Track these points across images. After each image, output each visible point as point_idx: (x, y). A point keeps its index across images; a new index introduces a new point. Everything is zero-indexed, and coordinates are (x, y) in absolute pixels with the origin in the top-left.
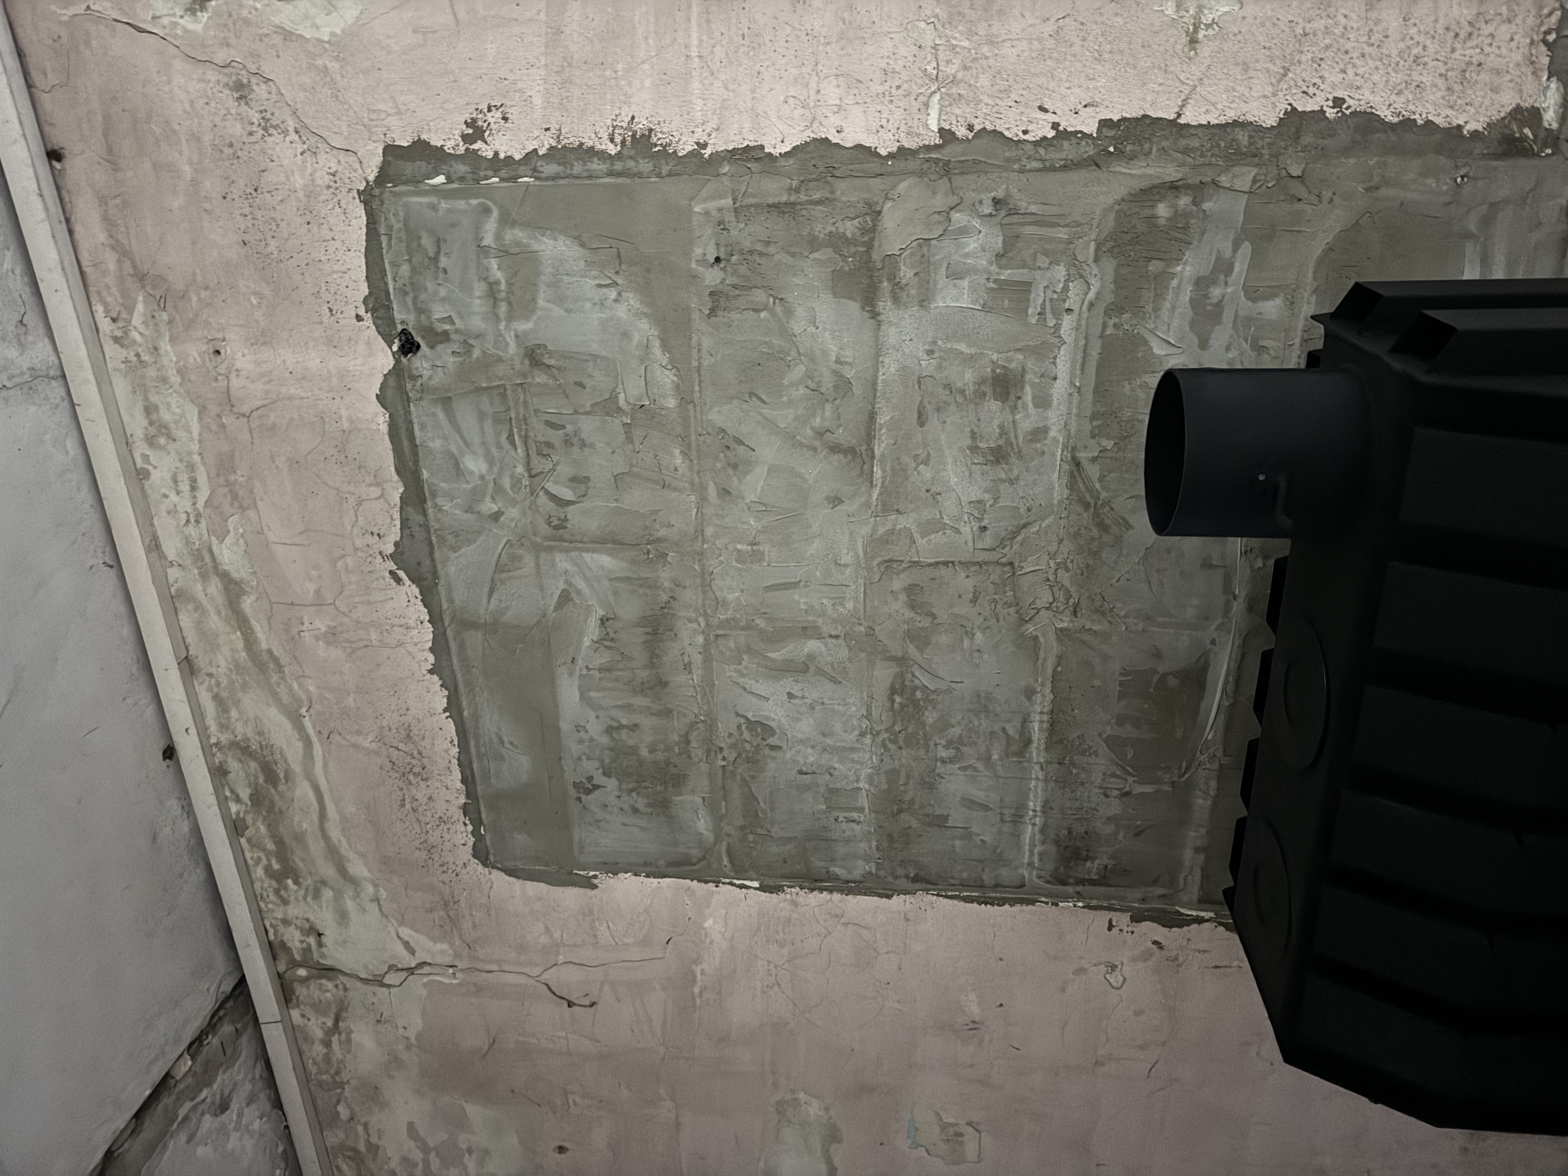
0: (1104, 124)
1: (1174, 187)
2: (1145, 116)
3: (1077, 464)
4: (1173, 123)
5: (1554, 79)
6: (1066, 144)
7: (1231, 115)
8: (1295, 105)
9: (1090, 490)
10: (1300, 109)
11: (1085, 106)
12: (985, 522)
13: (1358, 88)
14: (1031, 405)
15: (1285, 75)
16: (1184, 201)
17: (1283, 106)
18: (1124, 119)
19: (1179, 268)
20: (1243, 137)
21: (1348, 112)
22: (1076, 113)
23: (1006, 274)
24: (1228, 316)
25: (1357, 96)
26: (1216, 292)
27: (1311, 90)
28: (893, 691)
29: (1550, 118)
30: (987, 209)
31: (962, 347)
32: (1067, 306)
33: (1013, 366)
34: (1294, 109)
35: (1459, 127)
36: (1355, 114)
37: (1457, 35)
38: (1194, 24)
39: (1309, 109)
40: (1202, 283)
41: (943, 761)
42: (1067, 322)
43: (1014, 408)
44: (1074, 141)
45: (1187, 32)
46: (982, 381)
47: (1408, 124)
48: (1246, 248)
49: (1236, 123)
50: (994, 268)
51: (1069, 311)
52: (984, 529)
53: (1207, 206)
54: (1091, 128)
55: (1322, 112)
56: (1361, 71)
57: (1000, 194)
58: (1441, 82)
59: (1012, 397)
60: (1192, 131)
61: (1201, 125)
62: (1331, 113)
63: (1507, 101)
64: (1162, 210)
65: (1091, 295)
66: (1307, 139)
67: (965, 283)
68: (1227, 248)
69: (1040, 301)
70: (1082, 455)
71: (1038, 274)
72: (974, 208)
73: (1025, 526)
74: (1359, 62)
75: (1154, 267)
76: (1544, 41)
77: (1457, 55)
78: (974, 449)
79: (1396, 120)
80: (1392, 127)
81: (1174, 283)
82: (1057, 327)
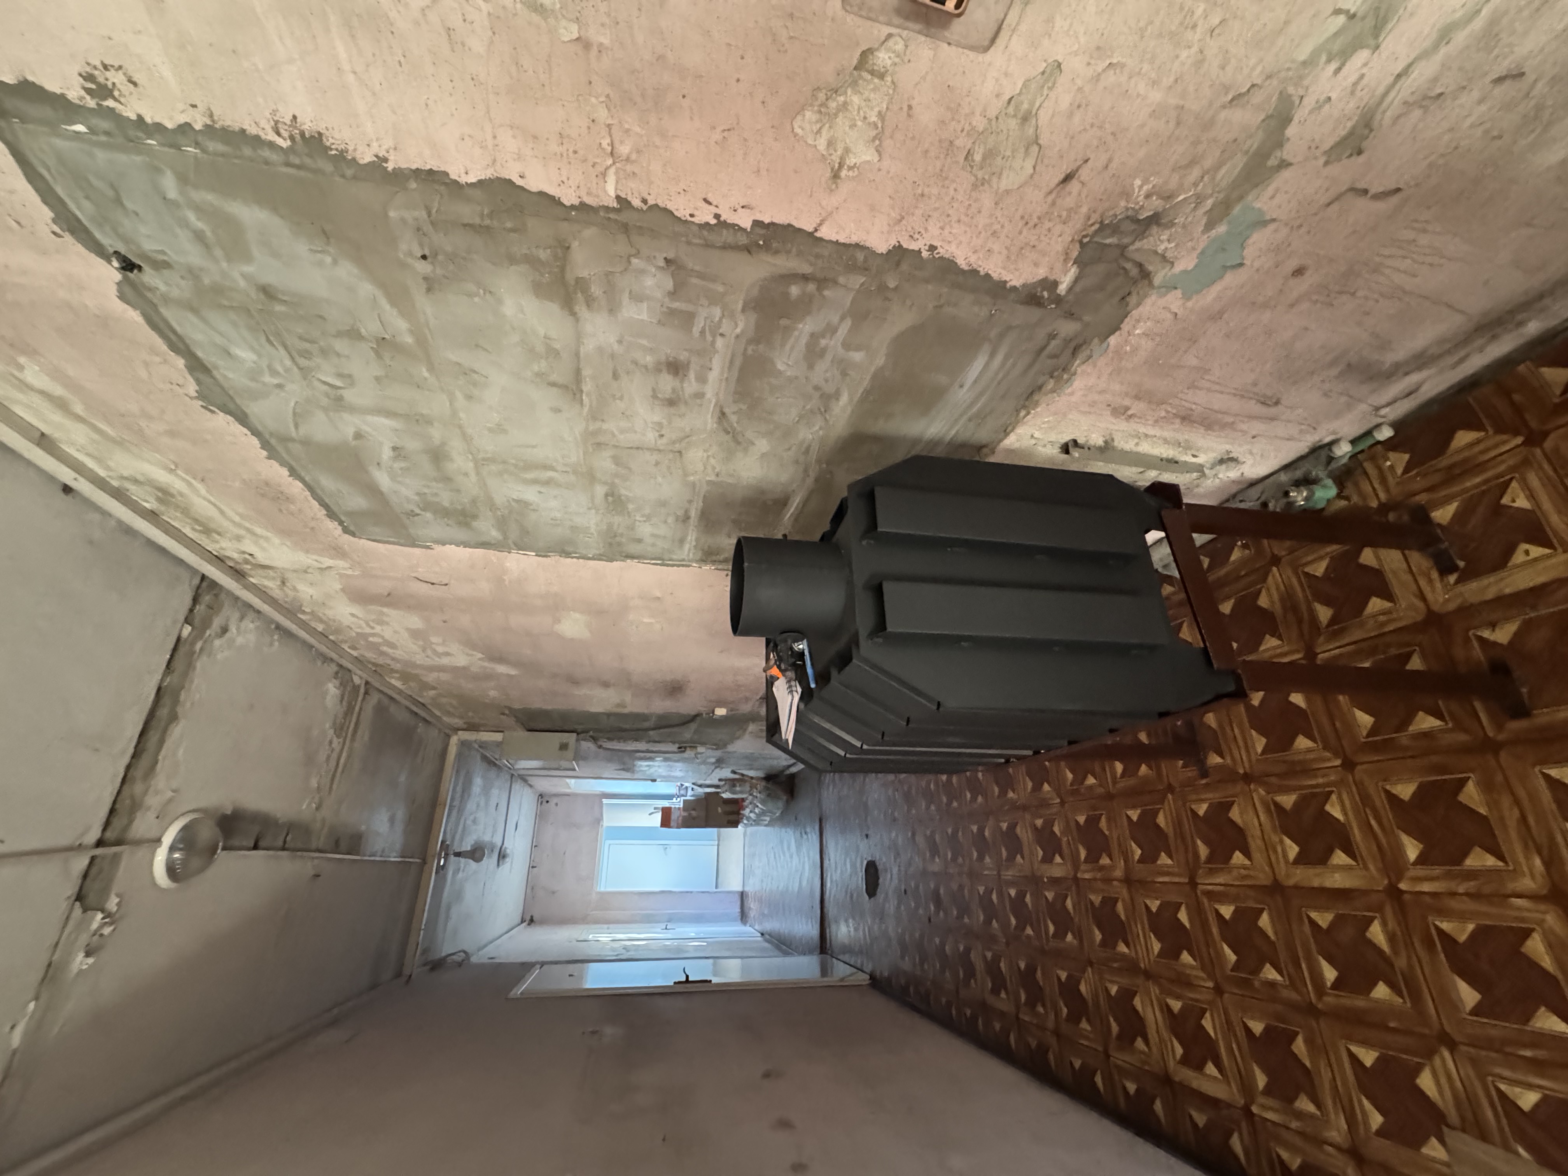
0: (757, 223)
1: (805, 278)
2: (790, 225)
3: (723, 414)
4: (811, 234)
5: (1075, 266)
6: (725, 232)
7: (854, 239)
8: (902, 243)
9: (731, 427)
10: (905, 246)
11: (743, 207)
12: (663, 432)
13: (949, 242)
14: (693, 380)
15: (900, 221)
16: (811, 287)
17: (893, 242)
18: (772, 224)
19: (801, 326)
20: (860, 256)
21: (937, 256)
22: (735, 211)
23: (676, 305)
24: (829, 357)
25: (947, 248)
26: (823, 342)
27: (916, 236)
28: (607, 495)
29: (1062, 289)
30: (662, 263)
31: (644, 342)
32: (721, 331)
33: (682, 358)
34: (900, 246)
35: (1006, 282)
36: (942, 258)
37: (1027, 223)
38: (840, 163)
39: (911, 248)
40: (814, 337)
41: (640, 521)
42: (720, 342)
43: (682, 381)
44: (731, 231)
45: (832, 169)
46: (659, 363)
47: (974, 272)
48: (848, 323)
49: (857, 246)
50: (667, 300)
51: (722, 335)
52: (662, 436)
53: (826, 293)
54: (747, 224)
55: (920, 252)
56: (954, 231)
57: (671, 255)
58: (1005, 252)
59: (681, 373)
60: (824, 244)
61: (831, 241)
62: (925, 254)
63: (1041, 273)
64: (795, 290)
65: (738, 330)
66: (904, 267)
67: (645, 305)
68: (835, 319)
69: (702, 324)
70: (726, 410)
71: (700, 309)
72: (649, 259)
73: (688, 437)
74: (956, 225)
75: (784, 322)
76: (1081, 242)
77: (1022, 237)
78: (655, 396)
79: (966, 268)
80: (963, 272)
81: (796, 333)
82: (713, 343)
